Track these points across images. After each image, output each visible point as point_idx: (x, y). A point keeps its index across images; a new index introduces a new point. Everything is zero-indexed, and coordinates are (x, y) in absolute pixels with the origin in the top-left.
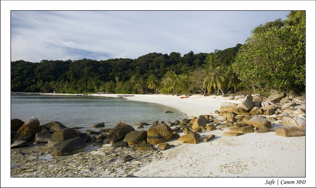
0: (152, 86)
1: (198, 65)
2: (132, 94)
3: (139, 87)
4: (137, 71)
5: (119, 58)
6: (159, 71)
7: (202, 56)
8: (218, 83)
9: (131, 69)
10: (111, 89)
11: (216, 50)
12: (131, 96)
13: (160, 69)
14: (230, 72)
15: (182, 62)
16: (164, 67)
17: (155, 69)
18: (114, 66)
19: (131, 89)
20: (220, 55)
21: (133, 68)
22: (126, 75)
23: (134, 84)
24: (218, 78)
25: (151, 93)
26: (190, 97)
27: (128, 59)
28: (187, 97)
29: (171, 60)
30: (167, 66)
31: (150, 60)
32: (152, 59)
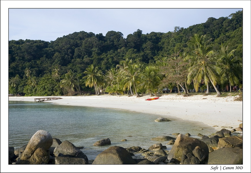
0: (91, 82)
1: (150, 50)
2: (54, 95)
3: (68, 85)
4: (56, 60)
5: (25, 40)
6: (91, 60)
7: (155, 37)
8: (212, 76)
9: (46, 57)
10: (17, 89)
11: (176, 28)
12: (57, 99)
13: (91, 57)
14: (224, 59)
15: (126, 46)
16: (99, 54)
17: (85, 57)
18: (19, 51)
19: (53, 87)
20: (182, 35)
21: (49, 56)
22: (38, 67)
23: (58, 81)
24: (211, 68)
25: (87, 93)
26: (160, 98)
27: (40, 41)
28: (156, 99)
29: (108, 43)
30: (103, 53)
31: (76, 42)
32: (79, 42)
